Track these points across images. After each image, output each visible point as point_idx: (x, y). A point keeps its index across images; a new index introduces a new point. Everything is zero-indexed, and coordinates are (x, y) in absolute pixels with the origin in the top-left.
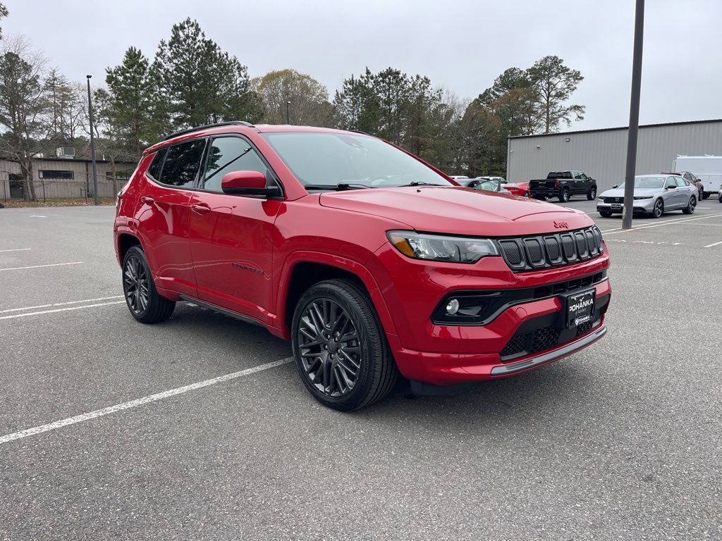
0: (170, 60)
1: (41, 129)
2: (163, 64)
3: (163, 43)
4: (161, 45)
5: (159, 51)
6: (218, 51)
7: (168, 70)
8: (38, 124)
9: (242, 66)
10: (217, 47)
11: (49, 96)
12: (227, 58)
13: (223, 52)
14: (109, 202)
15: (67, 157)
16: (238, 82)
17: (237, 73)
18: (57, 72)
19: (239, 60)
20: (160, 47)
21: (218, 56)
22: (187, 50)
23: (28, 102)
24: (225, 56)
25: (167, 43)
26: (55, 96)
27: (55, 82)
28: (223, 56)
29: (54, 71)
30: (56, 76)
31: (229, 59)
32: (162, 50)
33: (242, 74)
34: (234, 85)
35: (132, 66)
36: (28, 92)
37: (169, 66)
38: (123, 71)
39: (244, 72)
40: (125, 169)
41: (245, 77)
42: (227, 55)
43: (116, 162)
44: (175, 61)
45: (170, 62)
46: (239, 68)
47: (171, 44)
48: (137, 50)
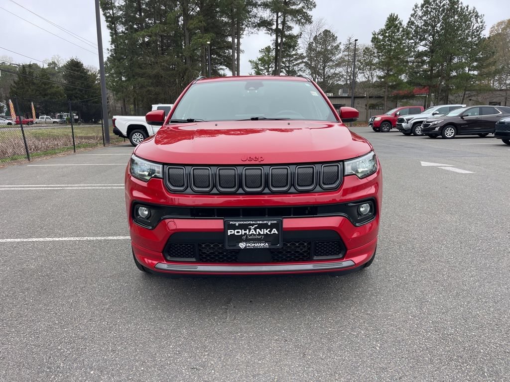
0: (421, 17)
1: (339, 77)
2: (415, 22)
3: (416, 6)
4: (414, 7)
5: (413, 12)
6: (460, 6)
7: (418, 26)
8: (337, 74)
9: (479, 14)
10: (460, 3)
11: (345, 56)
12: (467, 10)
13: (464, 5)
14: (361, 125)
15: (344, 95)
16: (474, 28)
17: (474, 21)
18: (352, 39)
19: (477, 10)
20: (413, 10)
21: (459, 9)
22: (434, 9)
23: (333, 61)
24: (466, 8)
25: (419, 5)
26: (349, 55)
27: (350, 46)
28: (464, 8)
29: (350, 38)
30: (351, 42)
31: (469, 10)
32: (415, 11)
33: (479, 20)
34: (471, 31)
35: (390, 28)
36: (334, 54)
37: (420, 23)
38: (383, 32)
39: (480, 19)
40: (376, 102)
41: (481, 22)
42: (467, 7)
43: (370, 97)
44: (424, 18)
45: (420, 20)
46: (477, 16)
47: (422, 6)
48: (396, 15)
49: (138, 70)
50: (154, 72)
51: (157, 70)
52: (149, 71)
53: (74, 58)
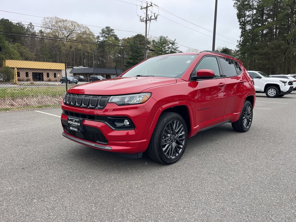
49: (254, 51)
50: (264, 51)
51: (266, 50)
52: (260, 51)
53: (224, 47)
